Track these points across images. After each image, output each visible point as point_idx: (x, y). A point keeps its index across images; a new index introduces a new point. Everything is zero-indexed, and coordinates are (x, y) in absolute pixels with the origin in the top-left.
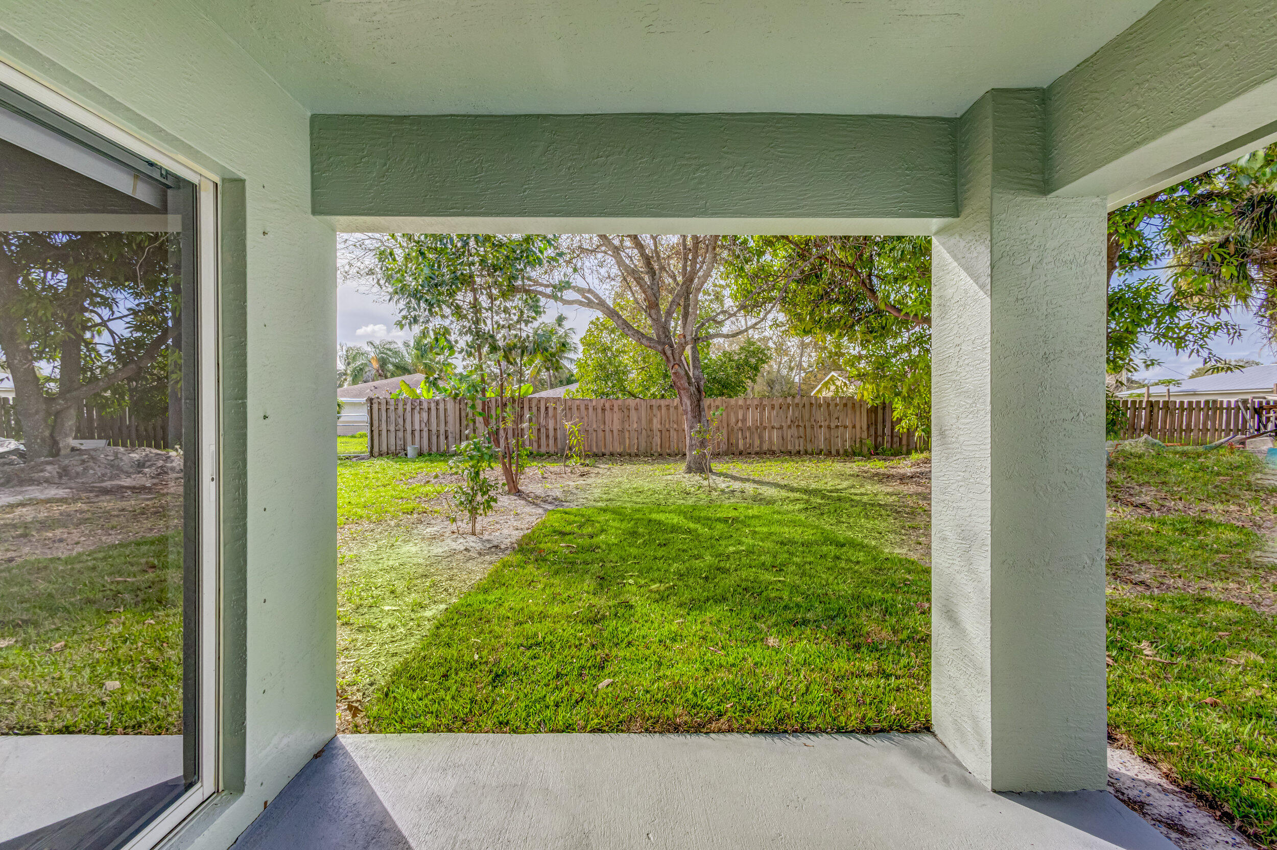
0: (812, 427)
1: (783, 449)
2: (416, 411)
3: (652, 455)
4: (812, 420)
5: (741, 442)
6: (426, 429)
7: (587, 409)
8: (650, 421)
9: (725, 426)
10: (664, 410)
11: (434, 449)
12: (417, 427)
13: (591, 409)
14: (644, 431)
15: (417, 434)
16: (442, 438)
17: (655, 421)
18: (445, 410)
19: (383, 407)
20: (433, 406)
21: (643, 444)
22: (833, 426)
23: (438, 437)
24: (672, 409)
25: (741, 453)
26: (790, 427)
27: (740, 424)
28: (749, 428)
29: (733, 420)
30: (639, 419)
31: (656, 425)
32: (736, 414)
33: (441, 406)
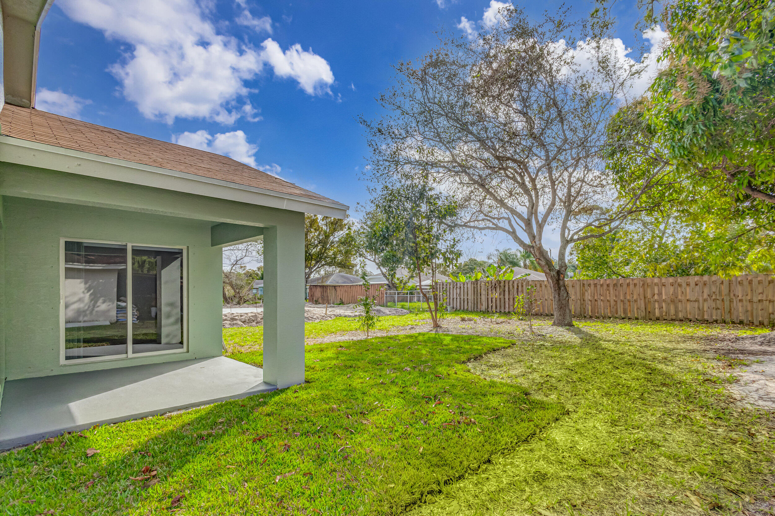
0: (731, 301)
1: (699, 318)
2: (455, 289)
3: (585, 317)
4: (732, 295)
5: (657, 311)
6: (459, 298)
7: (541, 286)
8: (583, 294)
9: (643, 298)
10: (592, 287)
11: (462, 308)
12: (455, 297)
13: (543, 287)
14: (579, 301)
15: (455, 300)
16: (466, 302)
17: (586, 294)
18: (467, 288)
19: (441, 287)
20: (462, 285)
21: (579, 309)
22: (755, 299)
23: (464, 302)
24: (599, 287)
25: (658, 319)
26: (705, 300)
27: (656, 297)
28: (664, 301)
29: (649, 295)
30: (576, 293)
31: (588, 296)
32: (653, 290)
33: (466, 286)
